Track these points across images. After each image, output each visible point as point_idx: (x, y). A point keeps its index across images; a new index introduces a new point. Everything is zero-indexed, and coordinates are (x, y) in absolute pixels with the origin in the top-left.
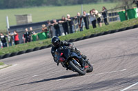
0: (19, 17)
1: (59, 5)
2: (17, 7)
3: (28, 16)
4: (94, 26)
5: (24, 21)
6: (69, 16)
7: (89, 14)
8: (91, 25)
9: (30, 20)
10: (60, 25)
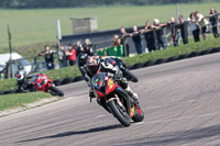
0: (78, 22)
1: (142, 4)
2: (74, 6)
3: (91, 21)
4: (197, 39)
5: (85, 28)
6: (157, 21)
7: (189, 19)
8: (191, 37)
9: (94, 27)
10: (142, 37)
